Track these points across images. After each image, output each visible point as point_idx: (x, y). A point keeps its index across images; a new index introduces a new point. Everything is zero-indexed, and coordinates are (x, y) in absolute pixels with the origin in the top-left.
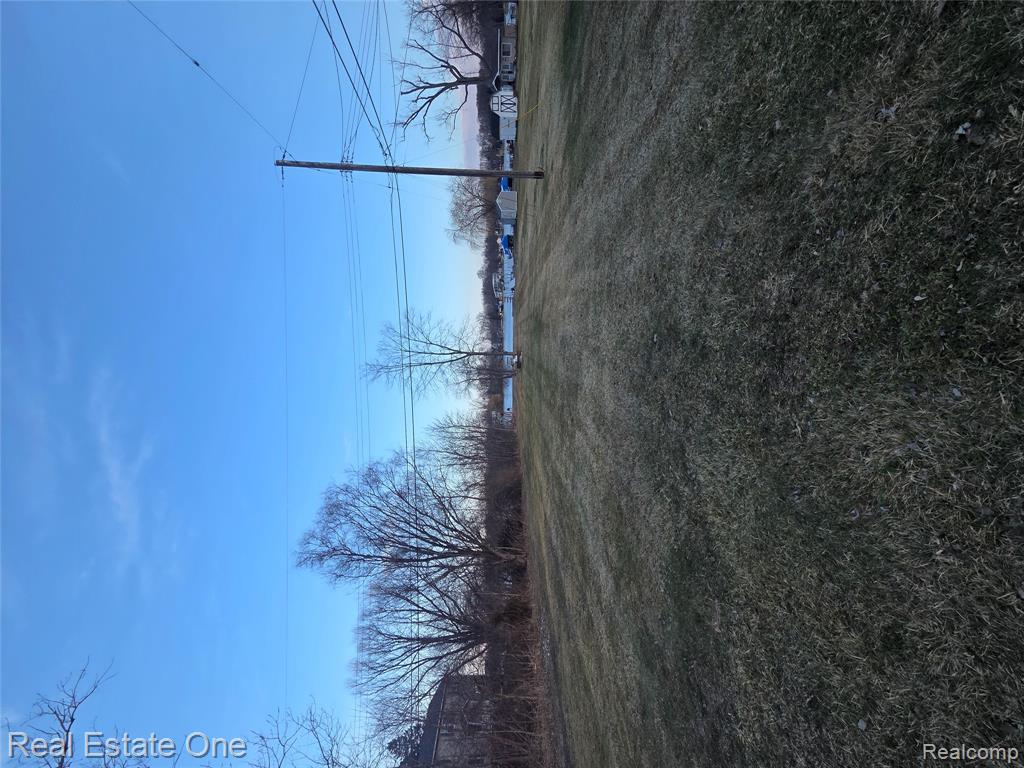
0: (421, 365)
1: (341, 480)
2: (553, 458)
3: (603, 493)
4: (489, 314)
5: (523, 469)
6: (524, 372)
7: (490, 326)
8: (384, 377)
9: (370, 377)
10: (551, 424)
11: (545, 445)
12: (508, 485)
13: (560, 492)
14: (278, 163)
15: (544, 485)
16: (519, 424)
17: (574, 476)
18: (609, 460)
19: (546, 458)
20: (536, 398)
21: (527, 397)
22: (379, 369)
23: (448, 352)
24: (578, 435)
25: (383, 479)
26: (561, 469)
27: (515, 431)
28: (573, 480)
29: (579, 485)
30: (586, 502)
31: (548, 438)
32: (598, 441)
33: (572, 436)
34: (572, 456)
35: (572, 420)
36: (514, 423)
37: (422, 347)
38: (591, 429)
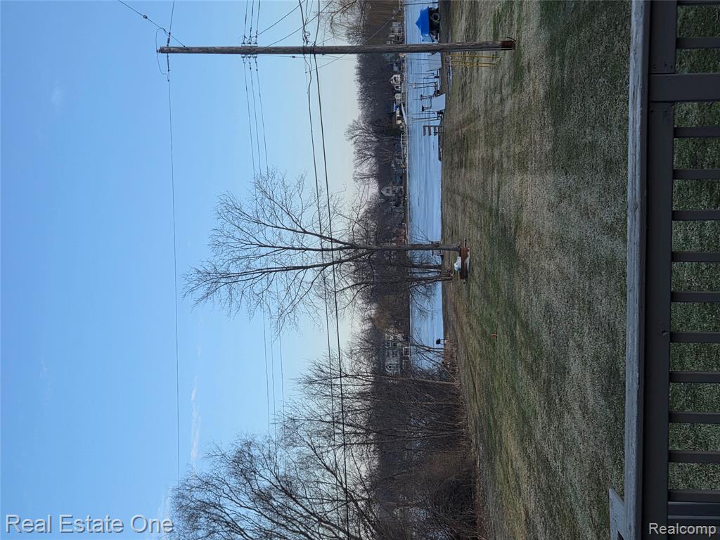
0: (288, 269)
1: (205, 469)
2: (538, 437)
3: (588, 469)
4: (372, 123)
5: (477, 452)
6: (476, 290)
7: (377, 151)
8: (224, 290)
9: (202, 291)
10: (533, 395)
11: (524, 420)
12: (453, 478)
13: (547, 475)
14: (162, 51)
15: (524, 472)
16: (463, 373)
17: (563, 458)
18: (592, 443)
19: (525, 436)
20: (503, 345)
21: (484, 333)
22: (215, 279)
23: (335, 245)
24: (567, 416)
25: (259, 468)
26: (548, 450)
27: (456, 384)
28: (562, 463)
29: (569, 466)
30: (575, 481)
31: (529, 412)
32: (584, 427)
33: (561, 416)
34: (560, 436)
35: (561, 399)
36: (449, 367)
37: (288, 238)
38: (578, 416)
